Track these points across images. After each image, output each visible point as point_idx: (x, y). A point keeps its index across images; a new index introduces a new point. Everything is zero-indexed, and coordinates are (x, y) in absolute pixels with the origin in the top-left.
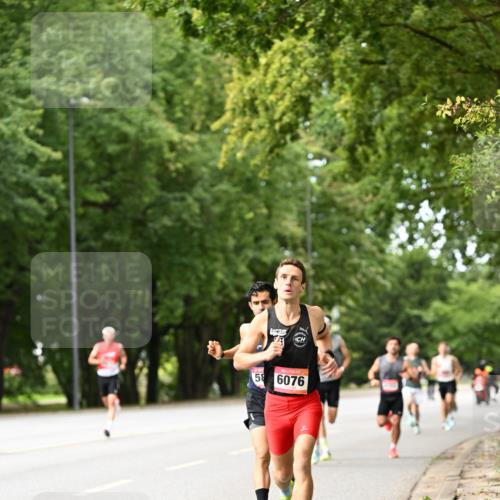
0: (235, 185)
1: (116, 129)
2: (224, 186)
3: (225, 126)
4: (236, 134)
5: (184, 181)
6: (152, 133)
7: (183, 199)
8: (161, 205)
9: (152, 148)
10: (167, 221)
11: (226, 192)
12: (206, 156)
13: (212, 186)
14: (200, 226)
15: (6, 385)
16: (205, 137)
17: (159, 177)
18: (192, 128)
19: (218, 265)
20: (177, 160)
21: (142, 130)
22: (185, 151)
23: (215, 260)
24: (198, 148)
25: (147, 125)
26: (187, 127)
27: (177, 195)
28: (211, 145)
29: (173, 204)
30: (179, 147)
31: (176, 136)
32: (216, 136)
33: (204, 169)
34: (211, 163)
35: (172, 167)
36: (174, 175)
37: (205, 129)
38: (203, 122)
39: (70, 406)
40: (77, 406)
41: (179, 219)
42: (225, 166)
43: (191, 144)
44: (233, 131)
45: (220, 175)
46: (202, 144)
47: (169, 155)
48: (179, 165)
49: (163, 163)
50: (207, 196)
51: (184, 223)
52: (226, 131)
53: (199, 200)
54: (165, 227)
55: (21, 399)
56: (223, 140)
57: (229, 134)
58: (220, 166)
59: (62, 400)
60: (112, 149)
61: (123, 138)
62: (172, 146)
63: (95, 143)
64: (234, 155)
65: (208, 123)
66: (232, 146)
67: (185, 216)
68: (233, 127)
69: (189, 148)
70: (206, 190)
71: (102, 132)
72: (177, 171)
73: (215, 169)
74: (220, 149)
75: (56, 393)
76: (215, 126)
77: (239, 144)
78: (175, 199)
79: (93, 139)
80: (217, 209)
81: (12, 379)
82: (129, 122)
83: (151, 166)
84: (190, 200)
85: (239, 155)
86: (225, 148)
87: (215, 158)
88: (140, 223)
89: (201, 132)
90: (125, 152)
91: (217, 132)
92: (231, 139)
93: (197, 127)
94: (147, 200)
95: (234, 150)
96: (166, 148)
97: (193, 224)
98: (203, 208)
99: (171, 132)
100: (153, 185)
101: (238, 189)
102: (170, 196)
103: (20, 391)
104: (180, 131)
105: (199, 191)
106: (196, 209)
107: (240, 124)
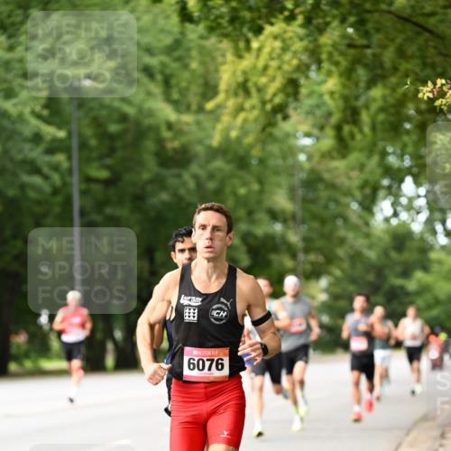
0: (229, 162)
1: (117, 110)
2: (218, 164)
3: (219, 107)
4: (230, 113)
5: (180, 159)
6: (151, 113)
7: (179, 176)
8: (159, 182)
9: (150, 128)
10: (165, 196)
11: (220, 170)
12: (201, 135)
13: (208, 162)
15: (14, 350)
16: (202, 117)
18: (188, 109)
20: (174, 138)
21: (140, 110)
22: (181, 131)
24: (194, 128)
25: (146, 105)
26: (183, 108)
27: (175, 171)
28: (207, 124)
29: (171, 180)
30: (176, 127)
31: (173, 116)
33: (199, 148)
34: (207, 142)
35: (169, 146)
36: (171, 153)
37: (201, 109)
38: (199, 103)
41: (175, 194)
43: (187, 124)
44: (227, 111)
45: (214, 153)
47: (166, 134)
48: (176, 144)
49: (160, 142)
50: (201, 172)
51: (181, 198)
52: (220, 111)
53: (195, 177)
54: (163, 202)
55: (28, 364)
56: (217, 119)
57: (223, 114)
58: (215, 144)
60: (113, 128)
61: (124, 118)
62: (170, 126)
63: (98, 123)
64: (228, 134)
65: (203, 103)
66: (226, 125)
67: (182, 191)
68: (226, 107)
69: (186, 128)
70: (201, 167)
71: (104, 113)
72: (174, 150)
73: (210, 148)
74: (214, 128)
75: (59, 357)
76: (210, 105)
77: (233, 124)
78: (173, 176)
79: (95, 119)
80: (211, 185)
81: (19, 346)
82: (130, 103)
83: (150, 145)
84: (187, 177)
85: (234, 134)
86: (219, 127)
87: (210, 137)
88: (139, 198)
89: (197, 112)
90: (125, 132)
91: (212, 112)
92: (226, 119)
93: (193, 108)
94: (146, 176)
95: (228, 130)
96: (163, 128)
99: (168, 113)
101: (232, 166)
103: (27, 355)
104: (178, 111)
105: (195, 168)
106: (192, 185)
107: (234, 104)
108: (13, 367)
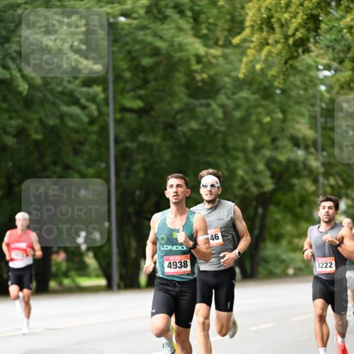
0: (253, 93)
1: (150, 44)
2: (245, 94)
3: (244, 41)
4: (255, 47)
5: (209, 89)
6: (181, 47)
7: (208, 105)
8: (189, 111)
9: (180, 60)
10: (194, 125)
11: (246, 99)
12: (228, 67)
13: (234, 93)
14: (223, 129)
15: (54, 269)
16: (228, 51)
17: (187, 86)
18: (216, 43)
19: (239, 163)
20: (202, 71)
21: (172, 45)
22: (210, 63)
23: (236, 158)
24: (221, 61)
25: (177, 40)
26: (211, 43)
27: (203, 101)
28: (233, 58)
29: (200, 110)
30: (205, 60)
31: (202, 50)
32: (237, 50)
33: (227, 79)
34: (234, 74)
35: (198, 77)
36: (200, 84)
37: (228, 44)
38: (226, 37)
39: (109, 287)
40: (115, 286)
41: (204, 123)
42: (246, 76)
43: (215, 57)
44: (252, 45)
45: (240, 84)
46: (225, 56)
47: (196, 67)
48: (205, 76)
49: (190, 74)
50: (229, 102)
51: (210, 127)
52: (246, 45)
53: (222, 106)
54: (192, 130)
55: (67, 282)
56: (244, 53)
57: (249, 48)
58: (241, 76)
59: (102, 282)
60: (146, 61)
61: (156, 52)
62: (199, 59)
63: (132, 57)
64: (254, 67)
65: (230, 38)
66: (251, 58)
67: (210, 120)
68: (252, 42)
69: (214, 61)
70: (228, 98)
71: (137, 47)
72: (203, 81)
73: (236, 79)
74: (241, 61)
75: (97, 276)
76: (236, 40)
77: (257, 57)
78: (201, 105)
79: (129, 53)
80: (238, 114)
81: (59, 264)
82: (161, 38)
83: (180, 77)
84: (214, 106)
85: (258, 67)
86: (245, 60)
87: (236, 69)
88: (170, 127)
89: (224, 46)
90: (157, 64)
91: (238, 46)
92: (251, 52)
93: (221, 43)
94: (176, 106)
95: (253, 62)
96: (193, 61)
97: (217, 127)
98: (226, 113)
99: (198, 47)
100: (181, 93)
101: (257, 96)
102: (197, 102)
103: (66, 275)
104: (206, 45)
105: (222, 98)
106: (220, 114)
107: (258, 39)
108: (53, 284)
